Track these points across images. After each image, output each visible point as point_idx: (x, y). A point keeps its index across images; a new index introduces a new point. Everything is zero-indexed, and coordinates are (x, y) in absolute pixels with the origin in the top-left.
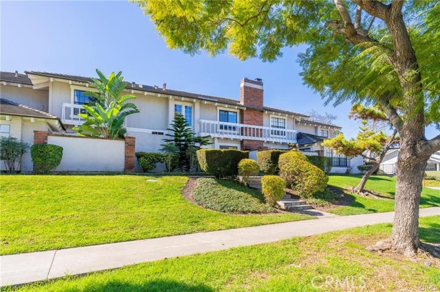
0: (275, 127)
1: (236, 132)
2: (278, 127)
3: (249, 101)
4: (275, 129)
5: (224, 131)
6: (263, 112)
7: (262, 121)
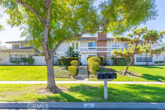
0: (114, 46)
1: (96, 50)
2: (115, 46)
3: (100, 38)
4: (114, 47)
5: (90, 50)
6: (106, 41)
7: (106, 45)
